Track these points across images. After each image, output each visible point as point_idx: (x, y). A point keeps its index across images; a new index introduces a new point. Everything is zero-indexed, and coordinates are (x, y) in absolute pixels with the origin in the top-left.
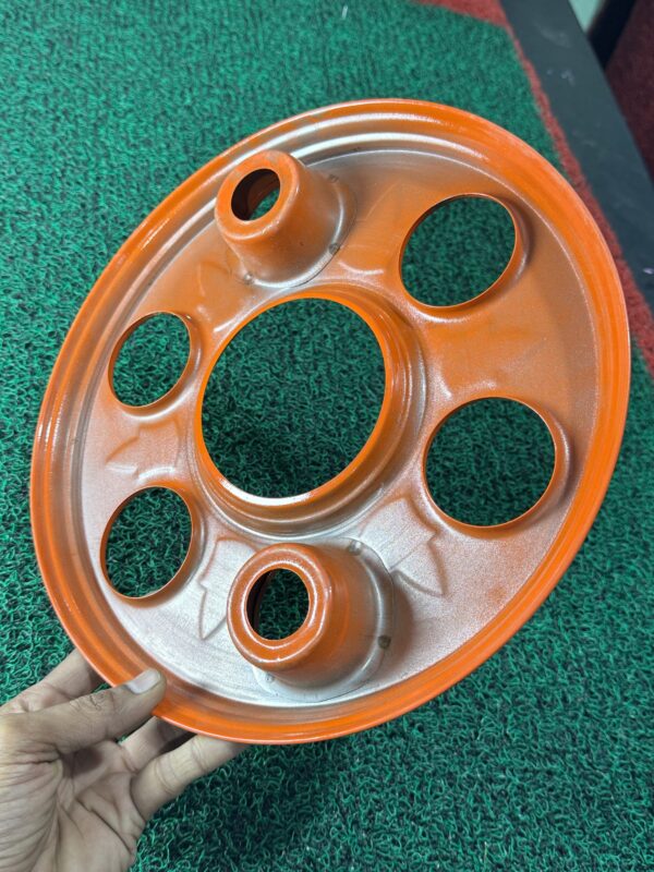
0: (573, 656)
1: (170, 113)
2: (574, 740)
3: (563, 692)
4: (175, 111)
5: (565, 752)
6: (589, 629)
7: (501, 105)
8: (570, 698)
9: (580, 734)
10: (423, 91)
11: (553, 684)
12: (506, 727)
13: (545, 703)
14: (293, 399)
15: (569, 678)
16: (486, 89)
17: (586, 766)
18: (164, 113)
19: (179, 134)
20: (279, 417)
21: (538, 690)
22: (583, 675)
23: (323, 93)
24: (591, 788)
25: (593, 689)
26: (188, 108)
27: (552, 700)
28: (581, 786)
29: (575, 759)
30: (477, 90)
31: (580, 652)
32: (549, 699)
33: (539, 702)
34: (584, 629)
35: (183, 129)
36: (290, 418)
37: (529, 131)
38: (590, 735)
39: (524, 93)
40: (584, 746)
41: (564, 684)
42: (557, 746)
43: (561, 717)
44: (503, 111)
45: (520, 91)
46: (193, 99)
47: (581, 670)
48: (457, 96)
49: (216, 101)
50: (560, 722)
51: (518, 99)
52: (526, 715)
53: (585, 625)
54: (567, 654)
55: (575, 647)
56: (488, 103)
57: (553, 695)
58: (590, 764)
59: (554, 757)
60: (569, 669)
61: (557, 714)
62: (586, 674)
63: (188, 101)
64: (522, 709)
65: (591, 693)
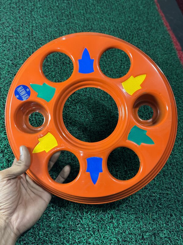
0: (173, 162)
1: (52, 8)
2: (174, 185)
3: (170, 172)
4: (54, 7)
5: (171, 188)
6: (177, 154)
7: (147, 6)
8: (172, 173)
9: (175, 183)
10: (124, 2)
11: (167, 170)
12: (154, 181)
13: (165, 175)
14: (91, 90)
15: (172, 168)
16: (142, 2)
17: (177, 192)
18: (51, 8)
19: (55, 14)
20: (88, 95)
21: (163, 171)
22: (175, 167)
23: (96, 2)
24: (179, 198)
25: (178, 171)
26: (57, 6)
27: (167, 174)
28: (176, 197)
29: (174, 190)
30: (140, 2)
31: (175, 161)
32: (166, 174)
33: (164, 174)
34: (175, 154)
35: (56, 12)
36: (91, 96)
37: (155, 14)
38: (178, 183)
39: (153, 3)
40: (176, 187)
41: (171, 170)
42: (169, 186)
43: (170, 179)
44: (147, 8)
45: (152, 2)
46: (59, 4)
47: (175, 166)
48: (134, 3)
49: (65, 4)
50: (170, 180)
51: (151, 5)
52: (160, 178)
53: (176, 153)
54: (171, 161)
55: (173, 159)
56: (143, 6)
57: (168, 173)
58: (178, 191)
59: (168, 189)
60: (172, 165)
61: (169, 178)
62: (176, 167)
63: (57, 4)
64: (159, 176)
65: (178, 172)
